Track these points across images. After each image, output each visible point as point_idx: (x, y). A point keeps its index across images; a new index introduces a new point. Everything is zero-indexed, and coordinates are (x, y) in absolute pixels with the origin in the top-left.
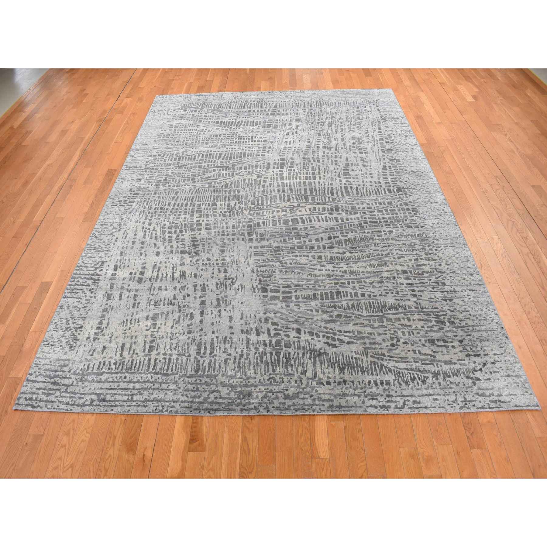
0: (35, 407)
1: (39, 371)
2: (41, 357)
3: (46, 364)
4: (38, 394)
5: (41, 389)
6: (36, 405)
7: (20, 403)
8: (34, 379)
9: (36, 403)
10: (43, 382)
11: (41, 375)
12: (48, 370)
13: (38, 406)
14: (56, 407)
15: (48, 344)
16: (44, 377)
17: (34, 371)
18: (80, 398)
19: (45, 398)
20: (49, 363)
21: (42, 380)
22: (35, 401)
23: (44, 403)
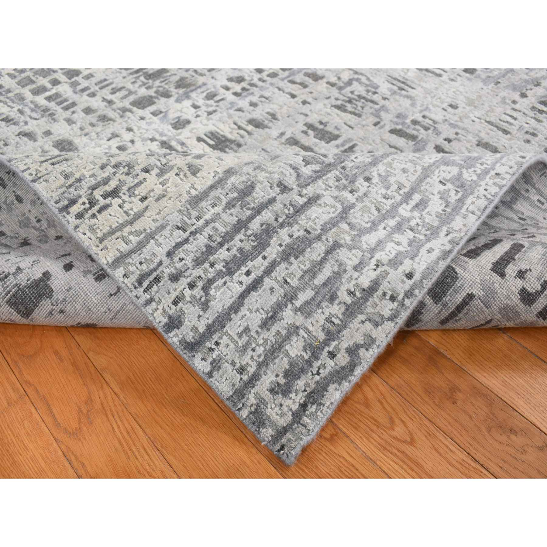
0: (352, 366)
1: (184, 282)
2: (124, 248)
3: (178, 245)
4: (294, 330)
5: (279, 307)
6: (343, 359)
7: (282, 422)
8: (209, 317)
9: (332, 355)
10: (255, 285)
11: (210, 282)
12: (210, 250)
13: (352, 351)
14: (409, 283)
15: (92, 203)
16: (230, 273)
17: (168, 301)
18: (422, 205)
19: (336, 309)
20: (179, 236)
21: (238, 289)
22: (315, 356)
23: (355, 324)
